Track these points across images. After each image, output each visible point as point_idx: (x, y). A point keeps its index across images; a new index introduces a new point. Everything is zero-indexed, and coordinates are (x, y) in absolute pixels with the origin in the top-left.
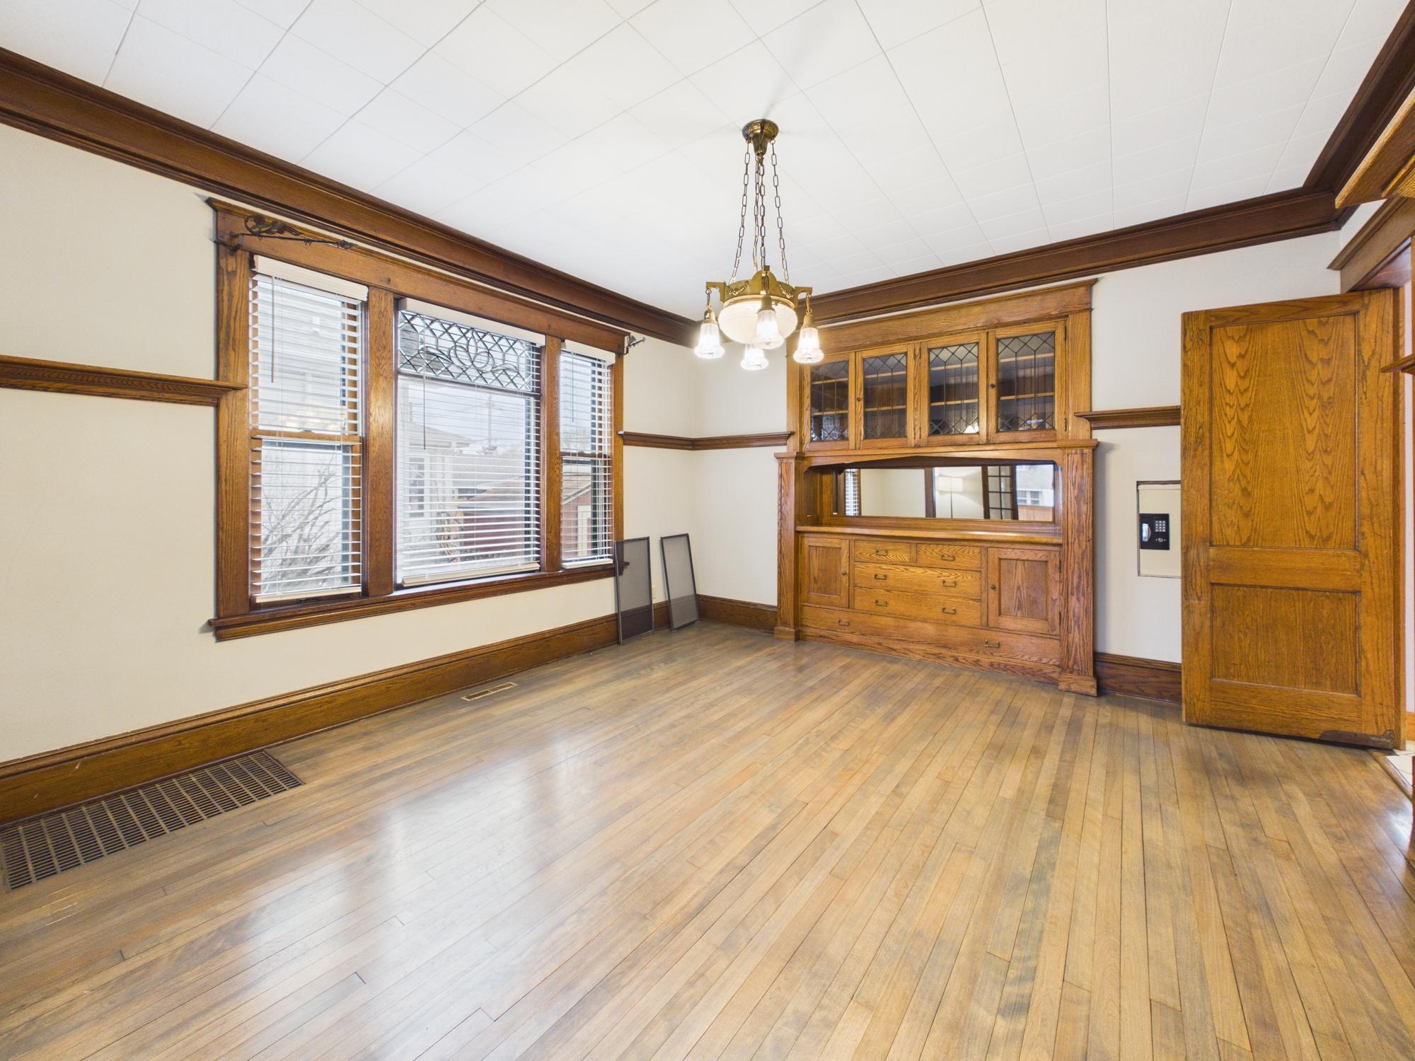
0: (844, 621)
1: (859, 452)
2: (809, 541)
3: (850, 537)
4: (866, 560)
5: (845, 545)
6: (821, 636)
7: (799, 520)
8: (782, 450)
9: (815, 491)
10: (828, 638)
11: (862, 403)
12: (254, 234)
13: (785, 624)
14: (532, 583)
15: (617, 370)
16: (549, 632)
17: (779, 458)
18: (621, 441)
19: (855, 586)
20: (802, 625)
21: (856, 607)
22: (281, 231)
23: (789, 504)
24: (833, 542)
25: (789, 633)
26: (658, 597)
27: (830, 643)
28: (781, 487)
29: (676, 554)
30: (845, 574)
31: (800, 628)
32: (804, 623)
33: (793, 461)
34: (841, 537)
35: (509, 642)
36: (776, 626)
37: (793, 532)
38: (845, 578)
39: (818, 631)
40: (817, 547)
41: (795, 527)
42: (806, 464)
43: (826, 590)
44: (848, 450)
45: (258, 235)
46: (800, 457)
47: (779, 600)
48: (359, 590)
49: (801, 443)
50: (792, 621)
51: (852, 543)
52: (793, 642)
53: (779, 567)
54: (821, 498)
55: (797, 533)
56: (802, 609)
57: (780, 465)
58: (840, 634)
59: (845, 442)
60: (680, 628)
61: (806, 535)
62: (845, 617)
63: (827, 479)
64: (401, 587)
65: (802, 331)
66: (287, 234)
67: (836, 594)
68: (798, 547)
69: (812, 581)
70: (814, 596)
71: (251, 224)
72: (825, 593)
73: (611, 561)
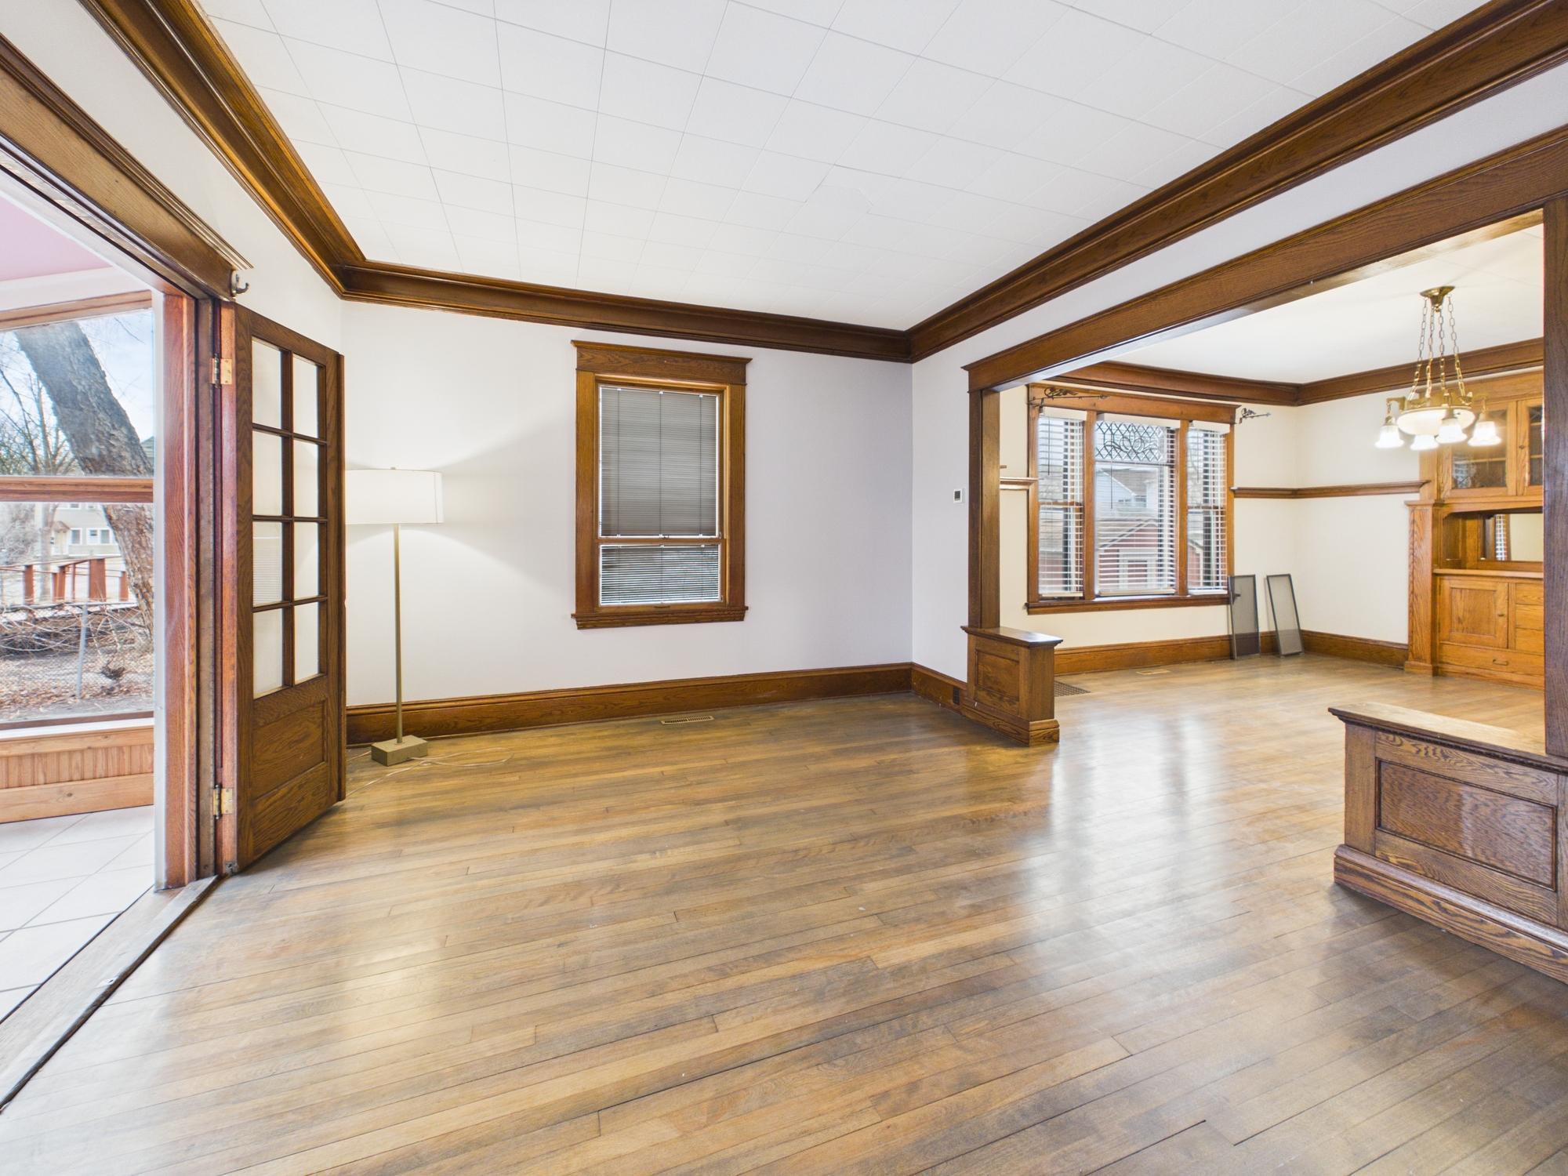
0: (1500, 660)
1: (1518, 499)
2: (1447, 584)
3: (1508, 580)
4: (1534, 603)
5: (1501, 588)
6: (1467, 673)
7: (1436, 561)
8: (1414, 497)
9: (1456, 536)
10: (1478, 675)
11: (1527, 450)
12: (1049, 397)
13: (1419, 658)
14: (1169, 603)
15: (1229, 438)
16: (1182, 640)
17: (1411, 506)
18: (1232, 495)
19: (1516, 627)
20: (1441, 662)
21: (1517, 647)
22: (1065, 394)
23: (1423, 547)
24: (1488, 585)
25: (1425, 668)
26: (1264, 627)
27: (1479, 680)
28: (1413, 533)
29: (1280, 590)
30: (1502, 615)
31: (1439, 665)
32: (1444, 660)
33: (1430, 510)
34: (1497, 580)
35: (1156, 642)
36: (1407, 659)
37: (1430, 574)
38: (1502, 620)
39: (1463, 669)
40: (1461, 589)
41: (1432, 570)
42: (1445, 512)
43: (1474, 629)
44: (1507, 496)
45: (1052, 397)
46: (1439, 504)
47: (1411, 637)
48: (1081, 595)
49: (1439, 491)
50: (1428, 657)
51: (1512, 586)
52: (1430, 676)
53: (1411, 606)
54: (1464, 541)
55: (1435, 575)
56: (1440, 648)
57: (1413, 511)
58: (1496, 673)
59: (1503, 489)
60: (1288, 656)
61: (1446, 577)
62: (1501, 657)
63: (1472, 524)
64: (1098, 596)
65: (1477, 425)
66: (1068, 395)
67: (1489, 633)
68: (1435, 590)
69: (1455, 620)
70: (1457, 635)
71: (1048, 391)
72: (1474, 633)
73: (1226, 592)
